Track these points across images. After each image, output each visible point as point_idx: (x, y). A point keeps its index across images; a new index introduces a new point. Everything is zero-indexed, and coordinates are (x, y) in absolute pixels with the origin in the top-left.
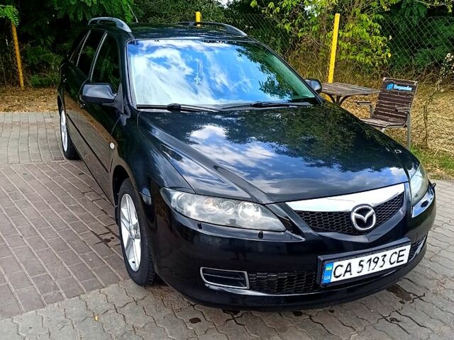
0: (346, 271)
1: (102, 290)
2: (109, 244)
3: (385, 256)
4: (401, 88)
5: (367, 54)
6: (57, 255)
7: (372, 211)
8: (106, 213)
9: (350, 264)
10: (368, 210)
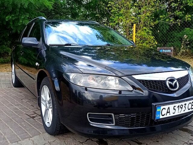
0: (167, 112)
1: (31, 138)
2: (35, 118)
3: (186, 104)
4: (166, 51)
5: (147, 44)
6: (6, 124)
7: (176, 81)
8: (33, 106)
9: (169, 108)
10: (174, 80)
